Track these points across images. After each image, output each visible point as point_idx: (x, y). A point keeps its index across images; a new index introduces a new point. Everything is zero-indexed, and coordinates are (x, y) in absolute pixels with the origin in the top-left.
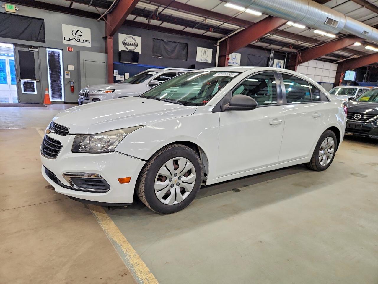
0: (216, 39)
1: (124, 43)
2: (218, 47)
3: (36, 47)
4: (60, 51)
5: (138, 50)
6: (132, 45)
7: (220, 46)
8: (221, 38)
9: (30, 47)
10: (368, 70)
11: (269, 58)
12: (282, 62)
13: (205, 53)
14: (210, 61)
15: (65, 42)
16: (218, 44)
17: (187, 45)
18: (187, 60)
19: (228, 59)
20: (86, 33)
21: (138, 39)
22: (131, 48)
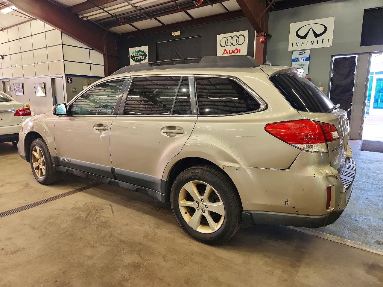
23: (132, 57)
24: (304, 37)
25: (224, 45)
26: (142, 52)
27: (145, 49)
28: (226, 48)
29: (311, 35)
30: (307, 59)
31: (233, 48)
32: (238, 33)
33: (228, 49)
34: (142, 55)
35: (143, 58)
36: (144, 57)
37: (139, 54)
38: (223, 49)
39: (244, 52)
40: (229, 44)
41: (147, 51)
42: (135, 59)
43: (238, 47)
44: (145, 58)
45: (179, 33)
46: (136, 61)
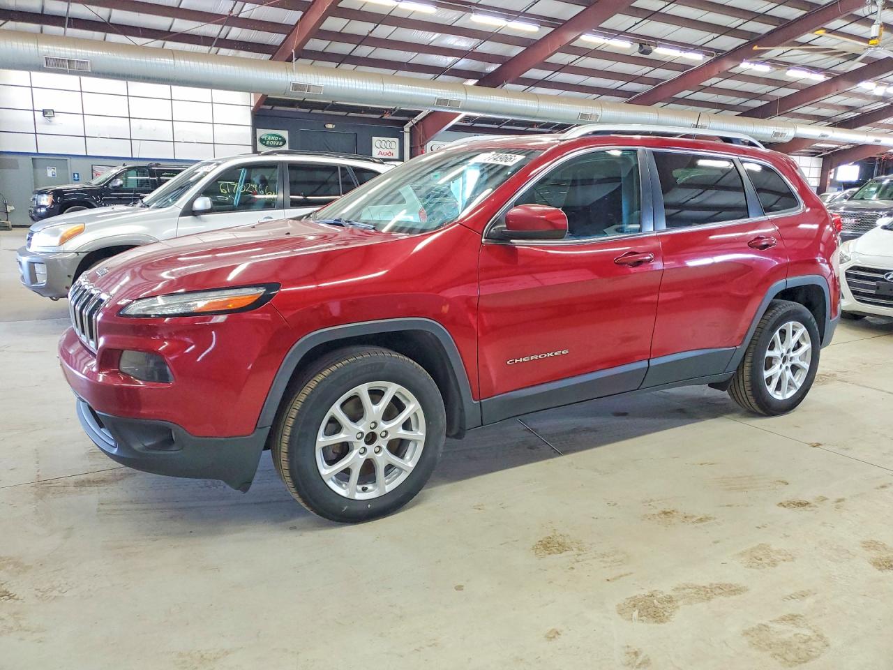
23: (262, 140)
25: (378, 146)
26: (279, 136)
27: (285, 134)
28: (381, 149)
31: (387, 151)
32: (391, 139)
33: (383, 151)
34: (278, 140)
35: (280, 145)
36: (281, 143)
37: (273, 138)
38: (379, 150)
39: (396, 156)
40: (384, 147)
41: (286, 137)
42: (267, 143)
44: (283, 144)
45: (334, 126)
46: (269, 146)
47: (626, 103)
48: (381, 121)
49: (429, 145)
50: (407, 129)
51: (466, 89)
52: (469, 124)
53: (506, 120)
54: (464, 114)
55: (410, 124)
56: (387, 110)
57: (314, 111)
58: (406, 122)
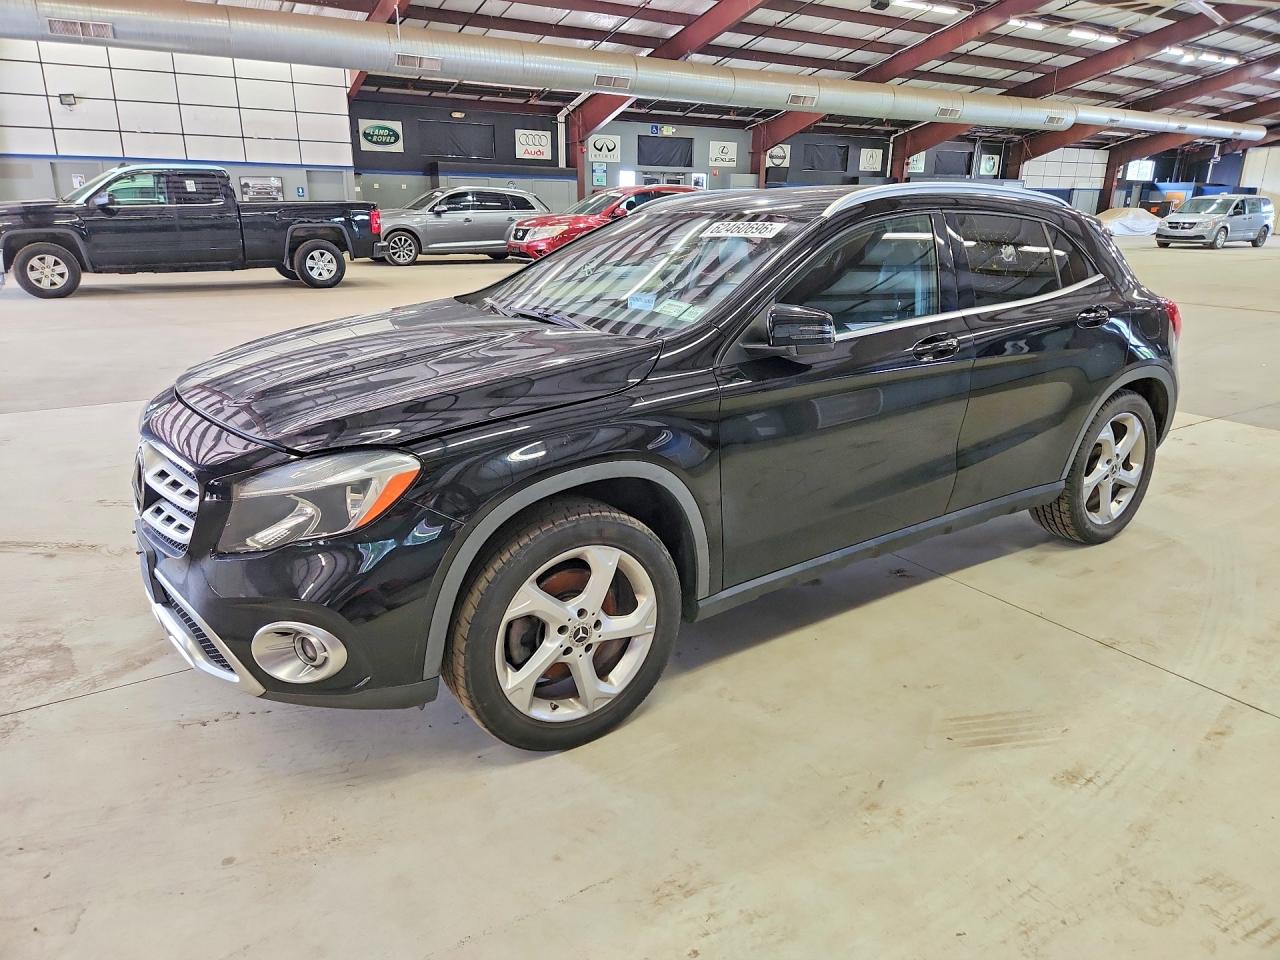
0: (889, 133)
1: (771, 157)
2: (891, 145)
3: (683, 174)
4: (704, 175)
5: (786, 163)
6: (780, 158)
7: (893, 143)
8: (896, 132)
9: (678, 174)
10: (1179, 157)
11: (971, 155)
12: (997, 157)
13: (872, 156)
14: (879, 169)
15: (712, 164)
16: (892, 139)
17: (848, 147)
18: (846, 170)
19: (908, 164)
20: (732, 148)
21: (787, 148)
22: (777, 162)
23: (366, 135)
24: (600, 150)
25: (524, 143)
26: (390, 130)
27: (397, 126)
28: (528, 148)
29: (605, 148)
30: (605, 171)
31: (536, 149)
32: (540, 133)
33: (531, 149)
34: (388, 135)
35: (392, 141)
36: (393, 138)
37: (381, 132)
38: (525, 148)
39: (548, 156)
40: (531, 143)
41: (400, 131)
42: (374, 139)
43: (541, 148)
44: (396, 141)
45: (463, 115)
46: (376, 143)
47: (854, 79)
48: (525, 107)
49: (591, 140)
50: (561, 117)
51: (637, 61)
52: (643, 111)
53: (693, 105)
54: (635, 97)
55: (564, 112)
56: (533, 91)
57: (435, 94)
58: (559, 109)
